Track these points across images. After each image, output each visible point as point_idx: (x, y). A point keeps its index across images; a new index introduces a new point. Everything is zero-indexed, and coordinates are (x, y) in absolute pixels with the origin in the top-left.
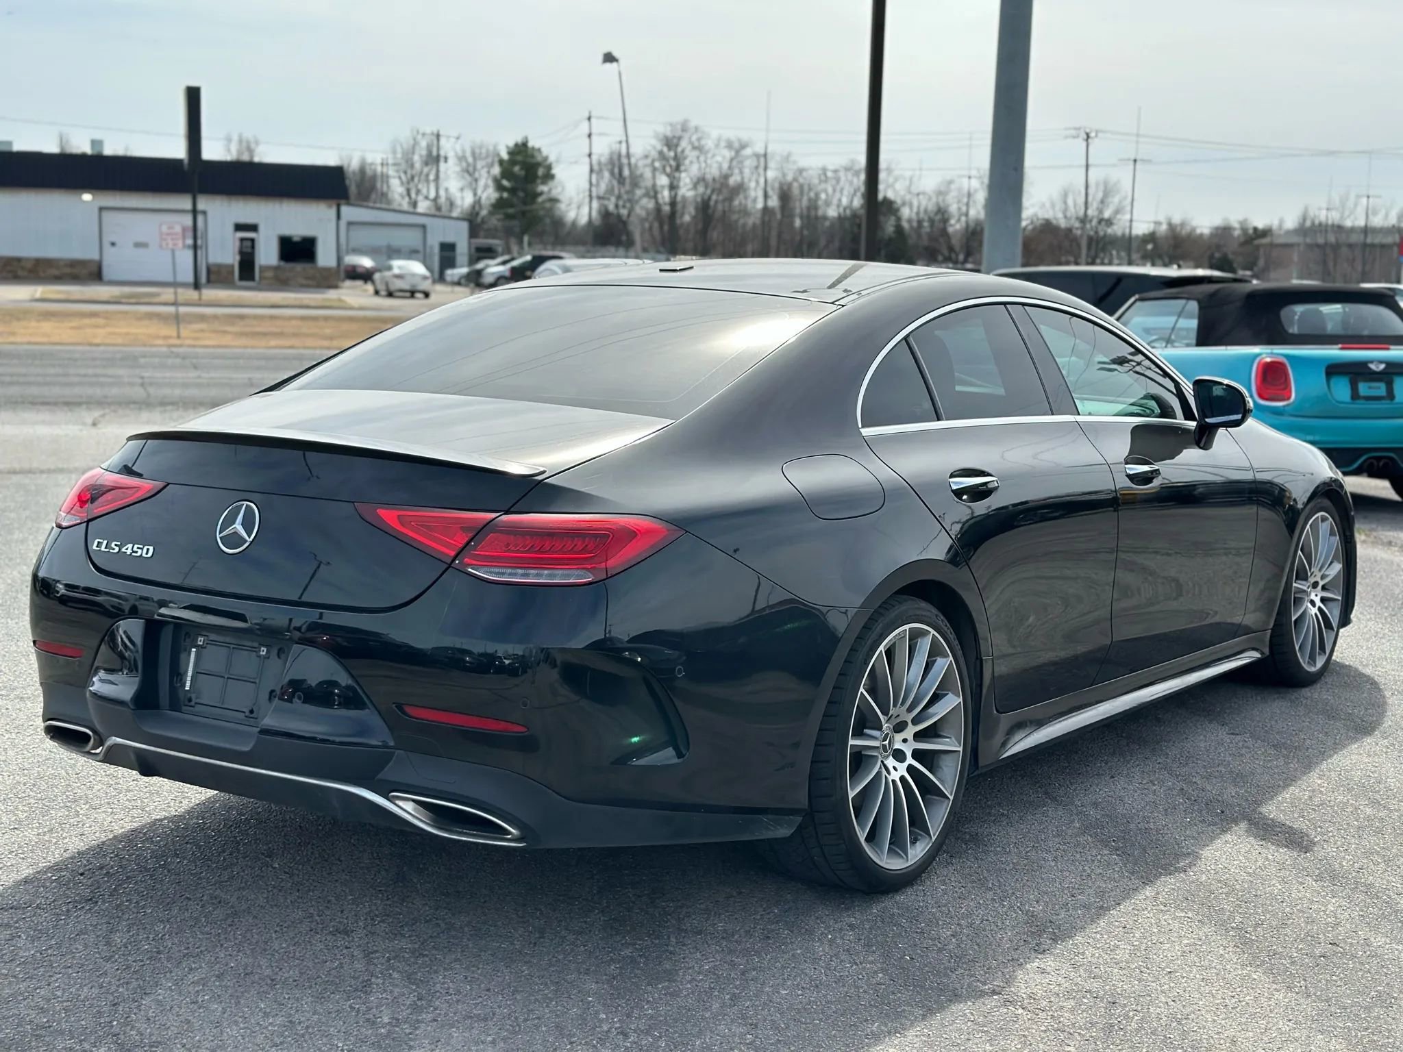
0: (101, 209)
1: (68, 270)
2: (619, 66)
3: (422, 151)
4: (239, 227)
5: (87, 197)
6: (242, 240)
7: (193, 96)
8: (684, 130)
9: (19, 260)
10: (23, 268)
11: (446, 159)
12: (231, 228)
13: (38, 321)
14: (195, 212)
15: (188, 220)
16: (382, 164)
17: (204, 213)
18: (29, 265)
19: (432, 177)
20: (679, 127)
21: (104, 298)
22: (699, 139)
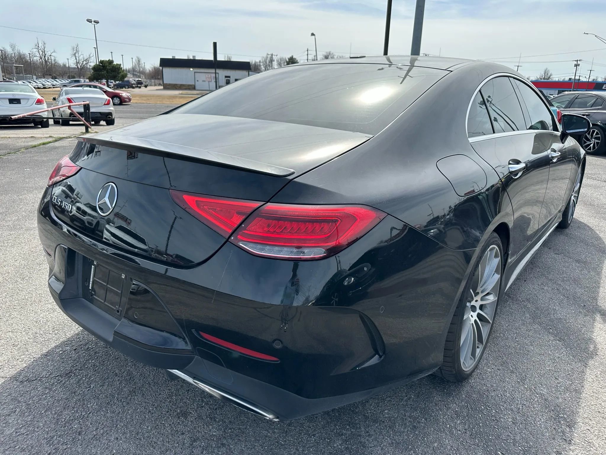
0: (195, 72)
1: (188, 87)
2: (315, 37)
3: (269, 59)
4: (226, 77)
5: (191, 69)
6: (227, 80)
7: (215, 44)
8: (330, 54)
9: (177, 85)
10: (178, 87)
11: (274, 61)
12: (224, 77)
13: (179, 99)
14: (216, 73)
15: (214, 75)
16: (259, 62)
17: (218, 73)
18: (179, 86)
19: (271, 65)
20: (328, 53)
21: (195, 93)
22: (333, 56)
